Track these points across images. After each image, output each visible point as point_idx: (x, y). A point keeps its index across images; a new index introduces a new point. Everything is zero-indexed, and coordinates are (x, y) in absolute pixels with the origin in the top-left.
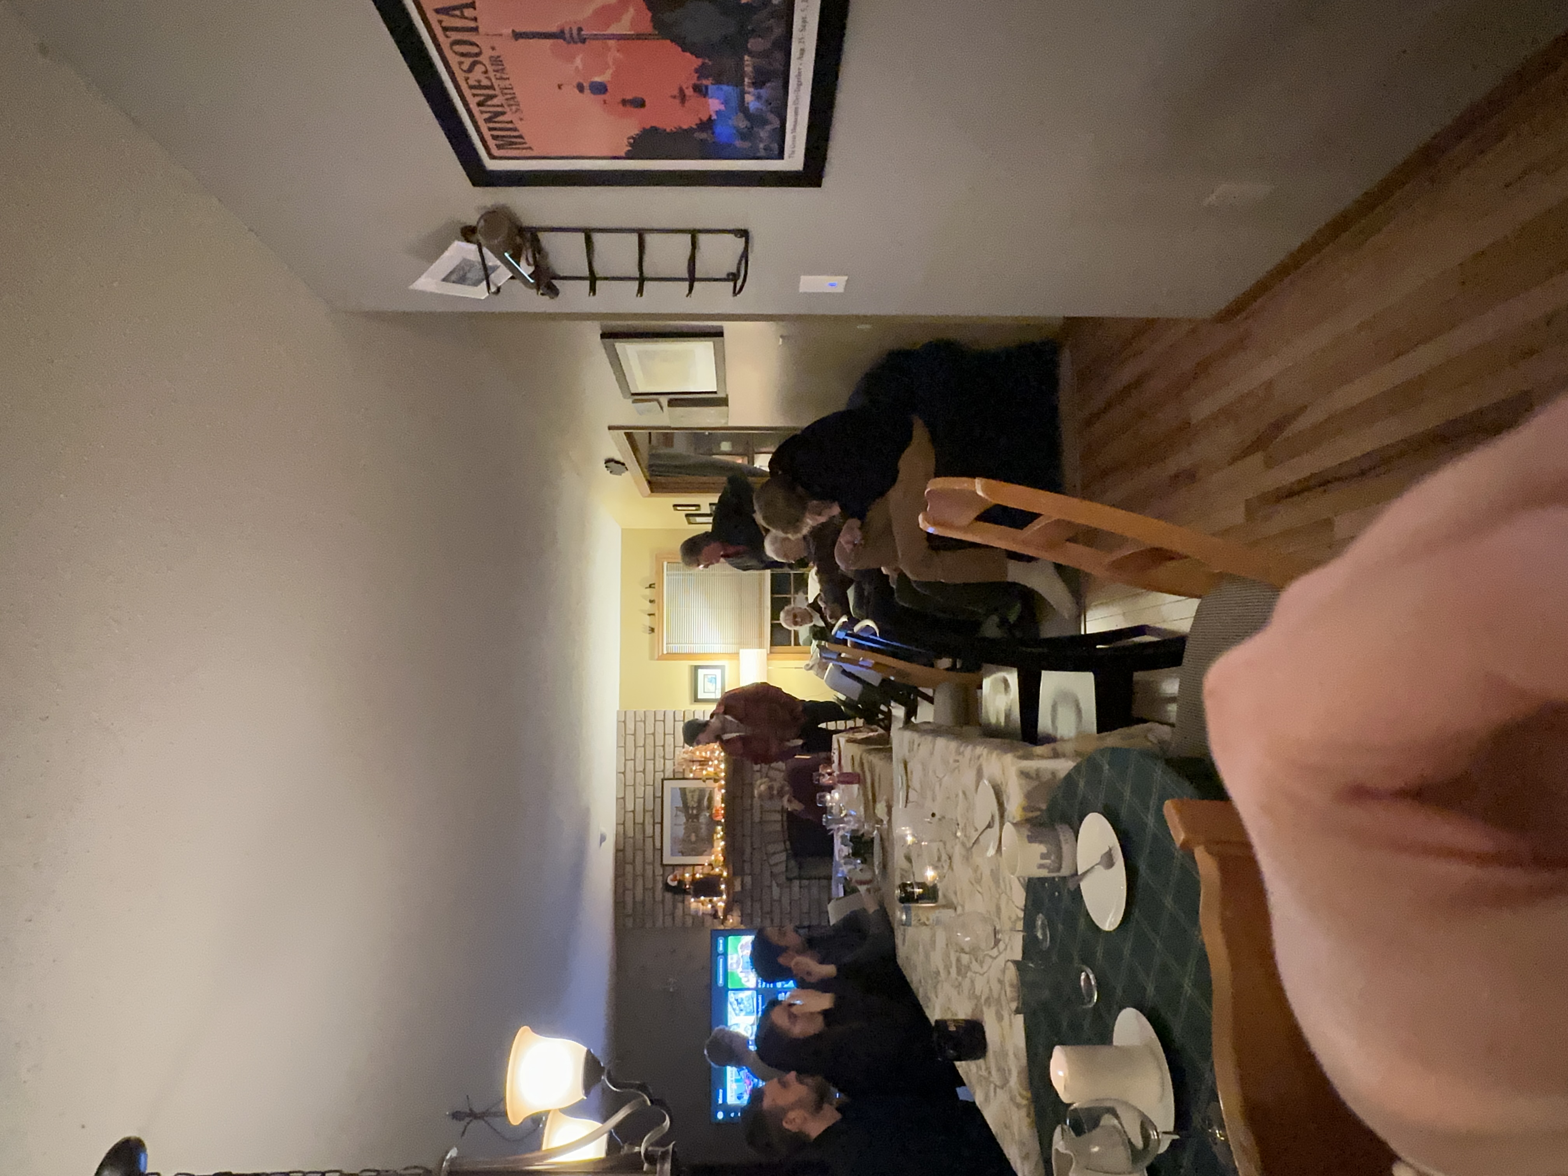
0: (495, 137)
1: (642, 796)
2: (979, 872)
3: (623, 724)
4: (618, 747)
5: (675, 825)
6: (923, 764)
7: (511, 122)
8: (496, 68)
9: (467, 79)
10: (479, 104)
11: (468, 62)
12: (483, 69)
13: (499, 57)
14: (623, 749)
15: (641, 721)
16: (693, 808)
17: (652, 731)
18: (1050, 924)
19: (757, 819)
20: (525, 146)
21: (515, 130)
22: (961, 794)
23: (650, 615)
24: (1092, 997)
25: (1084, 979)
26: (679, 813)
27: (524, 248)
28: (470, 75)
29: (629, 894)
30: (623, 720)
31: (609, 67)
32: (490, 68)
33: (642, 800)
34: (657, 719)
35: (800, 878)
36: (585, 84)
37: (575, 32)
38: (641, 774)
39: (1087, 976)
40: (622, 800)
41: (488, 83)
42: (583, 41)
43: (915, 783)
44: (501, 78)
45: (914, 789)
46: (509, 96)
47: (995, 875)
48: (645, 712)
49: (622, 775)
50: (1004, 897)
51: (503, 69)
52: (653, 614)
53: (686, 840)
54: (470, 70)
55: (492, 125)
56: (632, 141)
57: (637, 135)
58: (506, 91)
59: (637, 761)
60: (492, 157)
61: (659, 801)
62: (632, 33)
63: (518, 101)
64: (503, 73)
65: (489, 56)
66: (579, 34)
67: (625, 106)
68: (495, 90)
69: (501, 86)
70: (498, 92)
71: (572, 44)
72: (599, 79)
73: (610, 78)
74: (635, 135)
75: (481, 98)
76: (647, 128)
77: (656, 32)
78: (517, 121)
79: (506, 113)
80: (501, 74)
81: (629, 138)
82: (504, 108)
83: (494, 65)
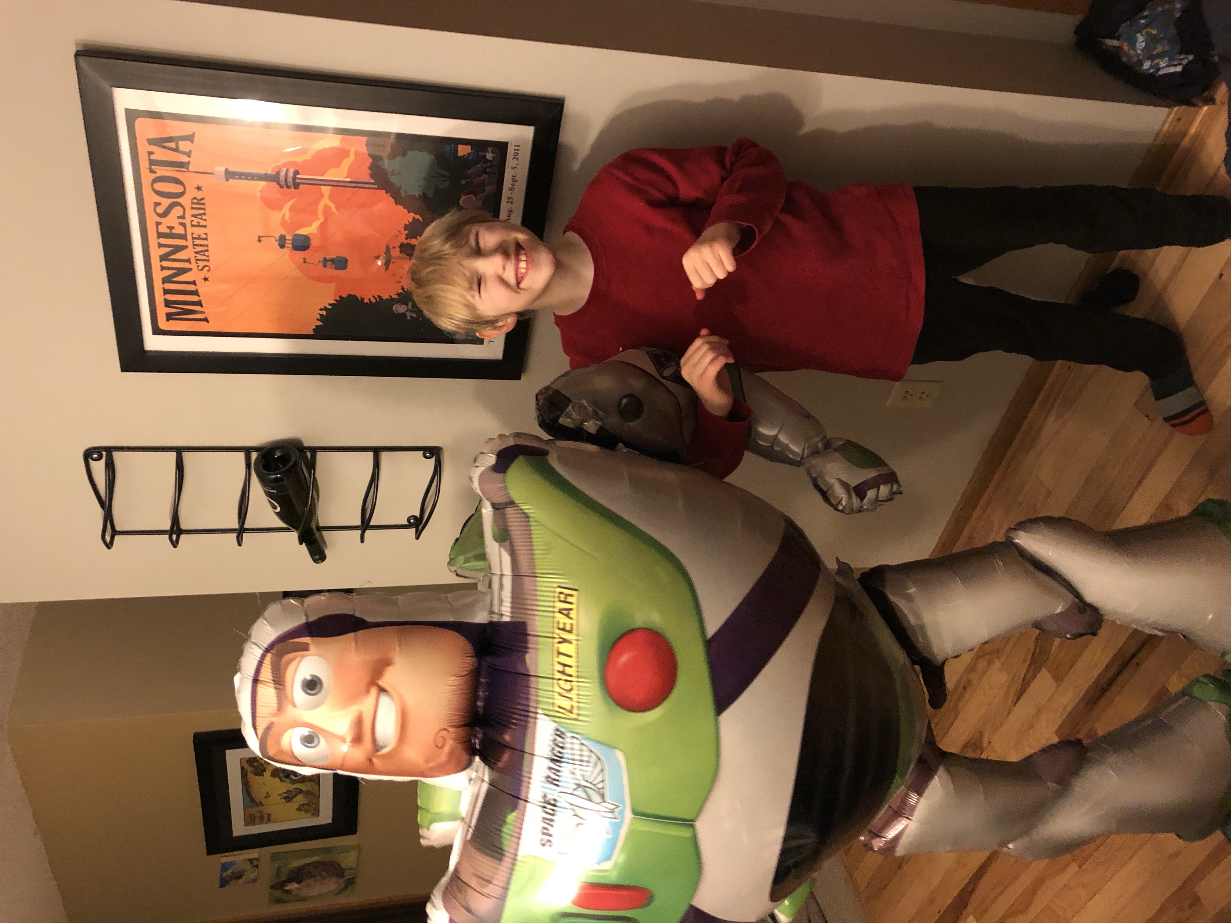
0: (168, 302)
7: (194, 283)
8: (196, 212)
9: (158, 224)
10: (163, 258)
11: (166, 202)
12: (181, 214)
13: (203, 199)
20: (201, 316)
21: (196, 293)
28: (159, 220)
31: (318, 219)
36: (287, 238)
37: (291, 174)
42: (296, 186)
44: (199, 226)
46: (199, 249)
51: (204, 214)
54: (165, 213)
55: (169, 286)
56: (324, 313)
57: (332, 305)
58: (197, 242)
60: (155, 331)
62: (349, 180)
63: (208, 256)
64: (201, 219)
65: (192, 197)
66: (294, 178)
67: (325, 266)
68: (186, 240)
69: (194, 236)
70: (189, 243)
71: (285, 189)
72: (303, 231)
73: (315, 232)
74: (330, 305)
75: (168, 250)
76: (344, 296)
77: (373, 181)
78: (200, 282)
79: (190, 270)
80: (199, 220)
81: (321, 309)
82: (190, 263)
83: (195, 208)
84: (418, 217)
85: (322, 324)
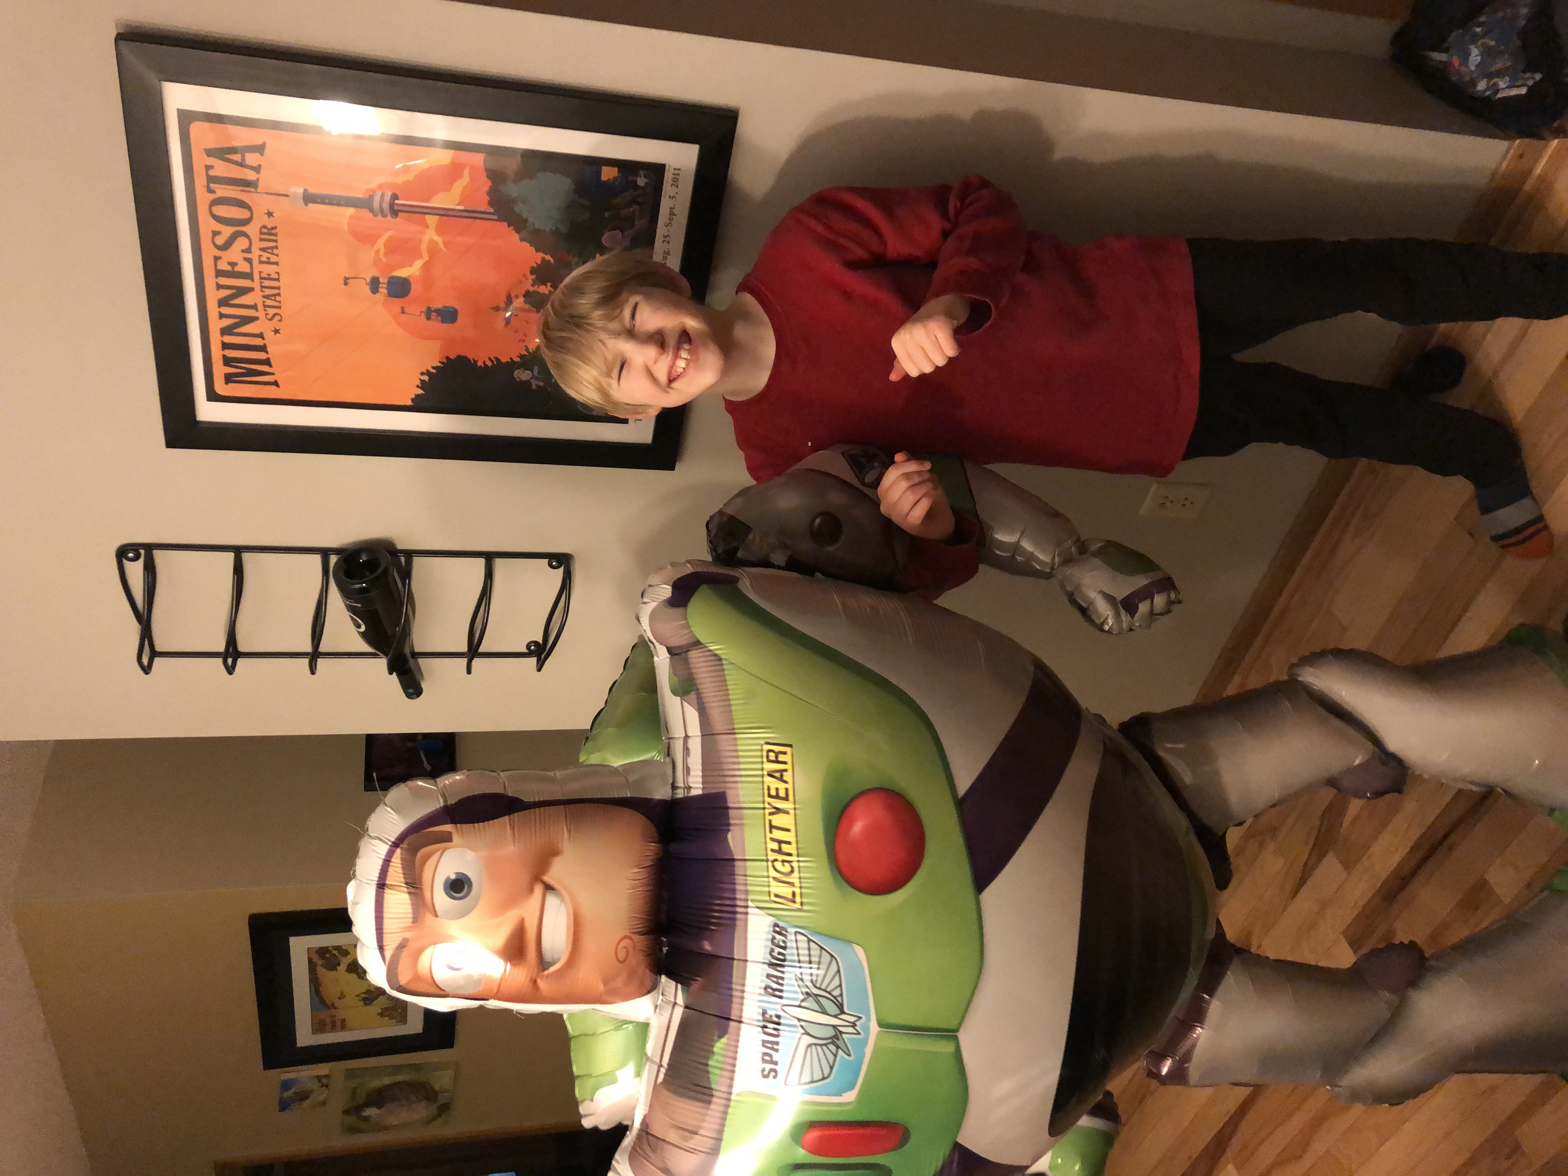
0: (227, 361)
7: (261, 336)
8: (265, 245)
9: (217, 259)
10: (223, 302)
11: (227, 231)
12: (246, 246)
13: (273, 228)
20: (268, 378)
21: (263, 349)
28: (219, 253)
31: (420, 256)
32: (257, 245)
36: (381, 280)
37: (387, 198)
42: (395, 214)
44: (269, 263)
46: (268, 292)
51: (276, 247)
54: (226, 246)
55: (229, 339)
57: (437, 369)
58: (266, 283)
60: (211, 396)
62: (462, 208)
63: (280, 302)
64: (272, 254)
65: (261, 225)
66: (392, 205)
67: (428, 318)
68: (253, 280)
69: (263, 275)
70: (256, 284)
71: (380, 217)
72: (403, 273)
73: (418, 274)
74: (433, 368)
75: (228, 292)
76: (452, 357)
77: (492, 210)
78: (269, 335)
79: (257, 318)
80: (269, 255)
81: (422, 374)
82: (257, 310)
83: (264, 240)
84: (548, 257)
85: (424, 392)
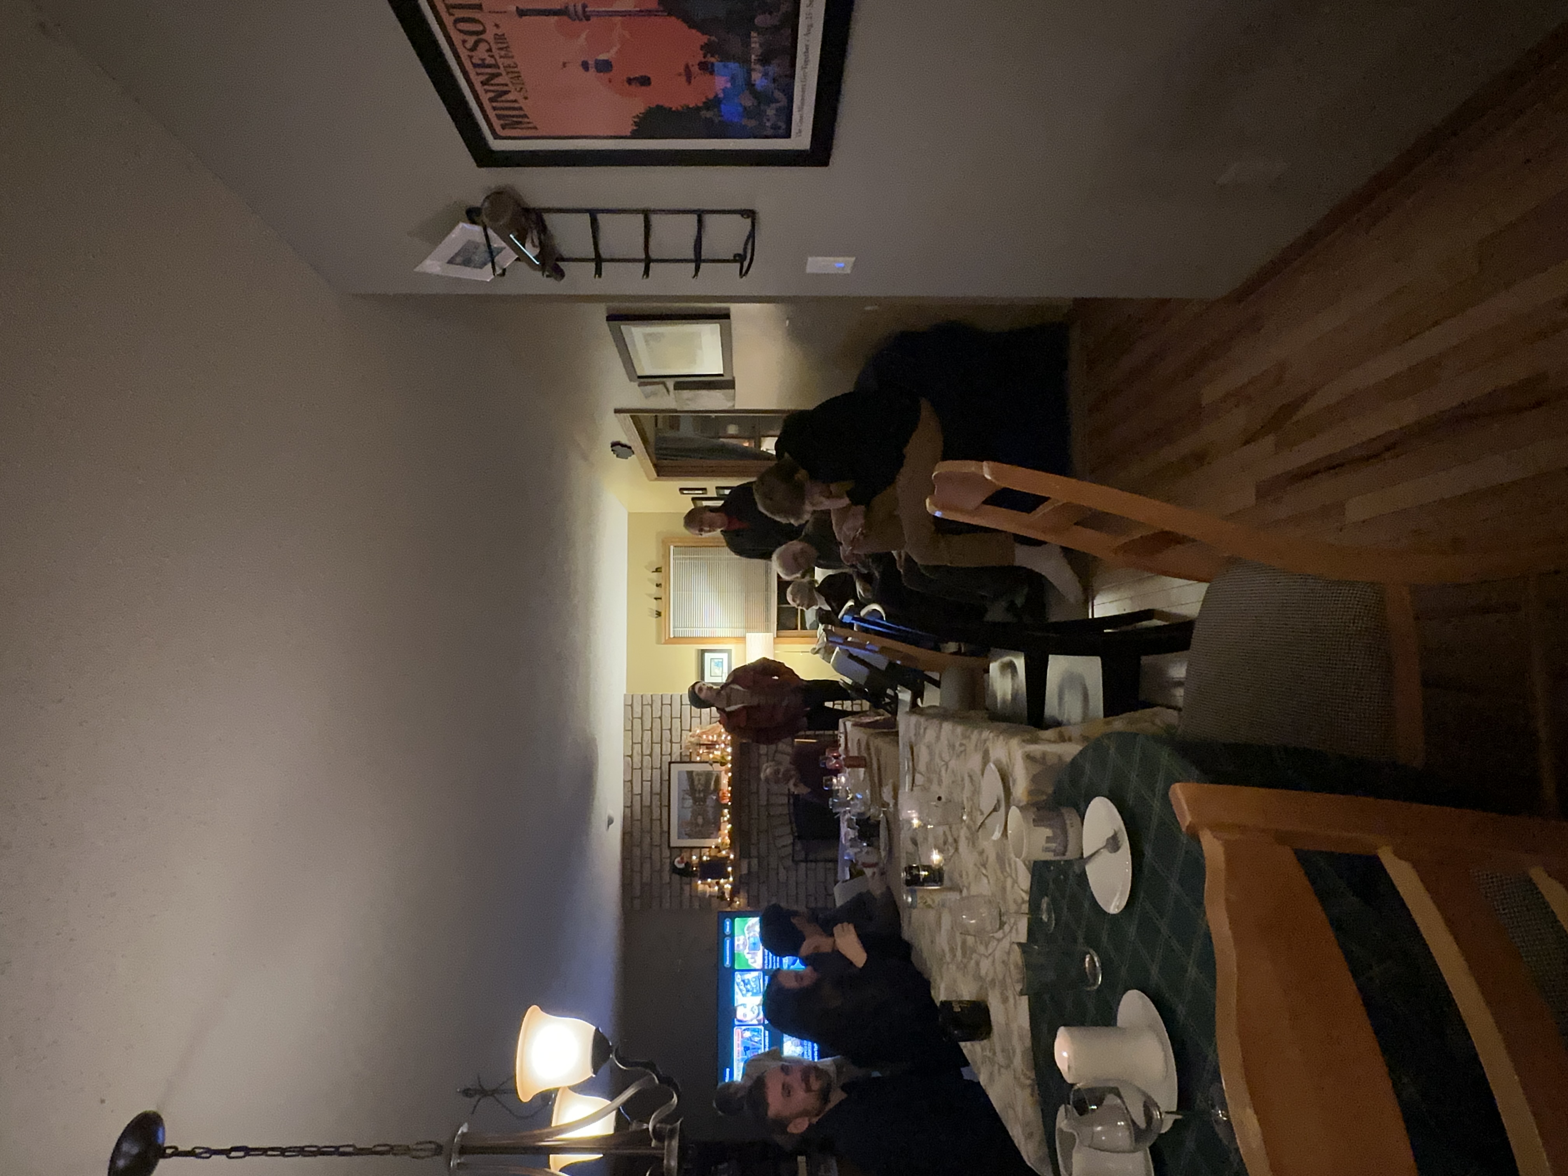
0: (499, 117)
1: (649, 779)
2: (985, 855)
3: (630, 707)
4: (625, 730)
5: (683, 807)
6: (928, 747)
7: (515, 101)
8: (500, 46)
10: (484, 84)
11: (471, 40)
12: (487, 47)
13: (503, 35)
14: (630, 732)
15: (648, 704)
16: (700, 792)
17: (659, 714)
18: (1055, 907)
19: (763, 802)
20: (530, 125)
21: (521, 109)
22: (967, 779)
23: (656, 599)
24: (1096, 979)
25: (1089, 962)
26: (687, 796)
27: (529, 230)
28: (473, 54)
29: (637, 877)
30: (630, 703)
31: (614, 45)
33: (649, 783)
34: (664, 703)
35: (806, 861)
36: (590, 62)
37: (579, 8)
38: (649, 757)
39: (1092, 959)
40: (629, 783)
41: (492, 61)
42: (588, 18)
43: (922, 766)
44: (505, 57)
45: (920, 773)
46: (512, 75)
47: (1001, 859)
48: (652, 696)
49: (630, 759)
50: (1009, 882)
51: (507, 48)
52: (660, 599)
53: (693, 823)
54: (474, 48)
55: (494, 104)
56: (636, 120)
57: (643, 114)
58: (510, 69)
59: (644, 744)
60: (496, 137)
61: (666, 784)
62: (637, 9)
63: (522, 80)
64: (507, 51)
65: (493, 34)
66: (584, 11)
67: (629, 84)
68: (499, 68)
69: (505, 65)
70: (502, 71)
71: (575, 20)
72: (603, 57)
73: (615, 55)
74: (641, 114)
75: (486, 77)
76: (653, 109)
77: (662, 9)
78: (522, 100)
79: (510, 91)
80: (505, 52)
81: (634, 117)
82: (508, 86)
83: (498, 43)
84: (713, 38)
